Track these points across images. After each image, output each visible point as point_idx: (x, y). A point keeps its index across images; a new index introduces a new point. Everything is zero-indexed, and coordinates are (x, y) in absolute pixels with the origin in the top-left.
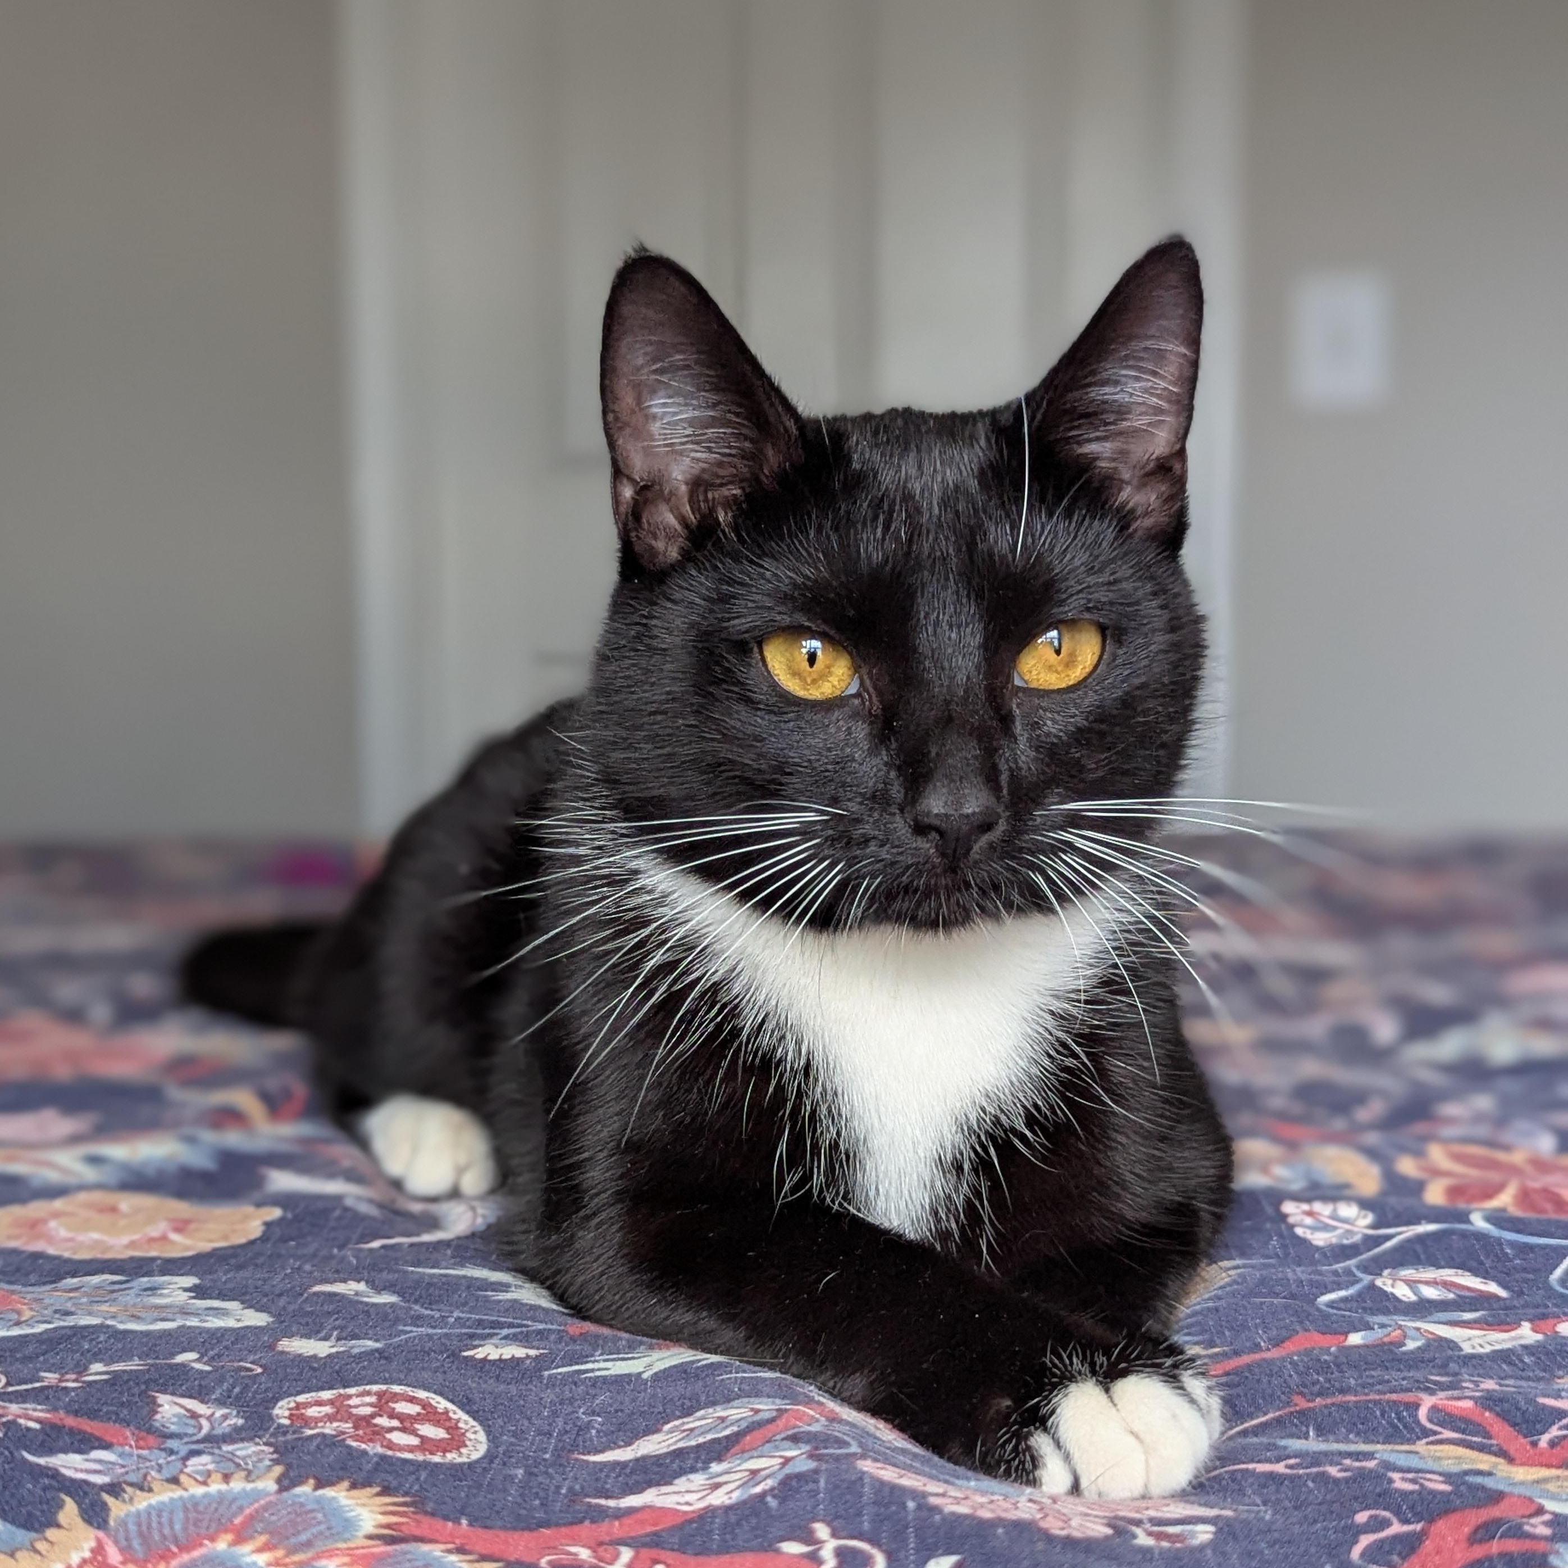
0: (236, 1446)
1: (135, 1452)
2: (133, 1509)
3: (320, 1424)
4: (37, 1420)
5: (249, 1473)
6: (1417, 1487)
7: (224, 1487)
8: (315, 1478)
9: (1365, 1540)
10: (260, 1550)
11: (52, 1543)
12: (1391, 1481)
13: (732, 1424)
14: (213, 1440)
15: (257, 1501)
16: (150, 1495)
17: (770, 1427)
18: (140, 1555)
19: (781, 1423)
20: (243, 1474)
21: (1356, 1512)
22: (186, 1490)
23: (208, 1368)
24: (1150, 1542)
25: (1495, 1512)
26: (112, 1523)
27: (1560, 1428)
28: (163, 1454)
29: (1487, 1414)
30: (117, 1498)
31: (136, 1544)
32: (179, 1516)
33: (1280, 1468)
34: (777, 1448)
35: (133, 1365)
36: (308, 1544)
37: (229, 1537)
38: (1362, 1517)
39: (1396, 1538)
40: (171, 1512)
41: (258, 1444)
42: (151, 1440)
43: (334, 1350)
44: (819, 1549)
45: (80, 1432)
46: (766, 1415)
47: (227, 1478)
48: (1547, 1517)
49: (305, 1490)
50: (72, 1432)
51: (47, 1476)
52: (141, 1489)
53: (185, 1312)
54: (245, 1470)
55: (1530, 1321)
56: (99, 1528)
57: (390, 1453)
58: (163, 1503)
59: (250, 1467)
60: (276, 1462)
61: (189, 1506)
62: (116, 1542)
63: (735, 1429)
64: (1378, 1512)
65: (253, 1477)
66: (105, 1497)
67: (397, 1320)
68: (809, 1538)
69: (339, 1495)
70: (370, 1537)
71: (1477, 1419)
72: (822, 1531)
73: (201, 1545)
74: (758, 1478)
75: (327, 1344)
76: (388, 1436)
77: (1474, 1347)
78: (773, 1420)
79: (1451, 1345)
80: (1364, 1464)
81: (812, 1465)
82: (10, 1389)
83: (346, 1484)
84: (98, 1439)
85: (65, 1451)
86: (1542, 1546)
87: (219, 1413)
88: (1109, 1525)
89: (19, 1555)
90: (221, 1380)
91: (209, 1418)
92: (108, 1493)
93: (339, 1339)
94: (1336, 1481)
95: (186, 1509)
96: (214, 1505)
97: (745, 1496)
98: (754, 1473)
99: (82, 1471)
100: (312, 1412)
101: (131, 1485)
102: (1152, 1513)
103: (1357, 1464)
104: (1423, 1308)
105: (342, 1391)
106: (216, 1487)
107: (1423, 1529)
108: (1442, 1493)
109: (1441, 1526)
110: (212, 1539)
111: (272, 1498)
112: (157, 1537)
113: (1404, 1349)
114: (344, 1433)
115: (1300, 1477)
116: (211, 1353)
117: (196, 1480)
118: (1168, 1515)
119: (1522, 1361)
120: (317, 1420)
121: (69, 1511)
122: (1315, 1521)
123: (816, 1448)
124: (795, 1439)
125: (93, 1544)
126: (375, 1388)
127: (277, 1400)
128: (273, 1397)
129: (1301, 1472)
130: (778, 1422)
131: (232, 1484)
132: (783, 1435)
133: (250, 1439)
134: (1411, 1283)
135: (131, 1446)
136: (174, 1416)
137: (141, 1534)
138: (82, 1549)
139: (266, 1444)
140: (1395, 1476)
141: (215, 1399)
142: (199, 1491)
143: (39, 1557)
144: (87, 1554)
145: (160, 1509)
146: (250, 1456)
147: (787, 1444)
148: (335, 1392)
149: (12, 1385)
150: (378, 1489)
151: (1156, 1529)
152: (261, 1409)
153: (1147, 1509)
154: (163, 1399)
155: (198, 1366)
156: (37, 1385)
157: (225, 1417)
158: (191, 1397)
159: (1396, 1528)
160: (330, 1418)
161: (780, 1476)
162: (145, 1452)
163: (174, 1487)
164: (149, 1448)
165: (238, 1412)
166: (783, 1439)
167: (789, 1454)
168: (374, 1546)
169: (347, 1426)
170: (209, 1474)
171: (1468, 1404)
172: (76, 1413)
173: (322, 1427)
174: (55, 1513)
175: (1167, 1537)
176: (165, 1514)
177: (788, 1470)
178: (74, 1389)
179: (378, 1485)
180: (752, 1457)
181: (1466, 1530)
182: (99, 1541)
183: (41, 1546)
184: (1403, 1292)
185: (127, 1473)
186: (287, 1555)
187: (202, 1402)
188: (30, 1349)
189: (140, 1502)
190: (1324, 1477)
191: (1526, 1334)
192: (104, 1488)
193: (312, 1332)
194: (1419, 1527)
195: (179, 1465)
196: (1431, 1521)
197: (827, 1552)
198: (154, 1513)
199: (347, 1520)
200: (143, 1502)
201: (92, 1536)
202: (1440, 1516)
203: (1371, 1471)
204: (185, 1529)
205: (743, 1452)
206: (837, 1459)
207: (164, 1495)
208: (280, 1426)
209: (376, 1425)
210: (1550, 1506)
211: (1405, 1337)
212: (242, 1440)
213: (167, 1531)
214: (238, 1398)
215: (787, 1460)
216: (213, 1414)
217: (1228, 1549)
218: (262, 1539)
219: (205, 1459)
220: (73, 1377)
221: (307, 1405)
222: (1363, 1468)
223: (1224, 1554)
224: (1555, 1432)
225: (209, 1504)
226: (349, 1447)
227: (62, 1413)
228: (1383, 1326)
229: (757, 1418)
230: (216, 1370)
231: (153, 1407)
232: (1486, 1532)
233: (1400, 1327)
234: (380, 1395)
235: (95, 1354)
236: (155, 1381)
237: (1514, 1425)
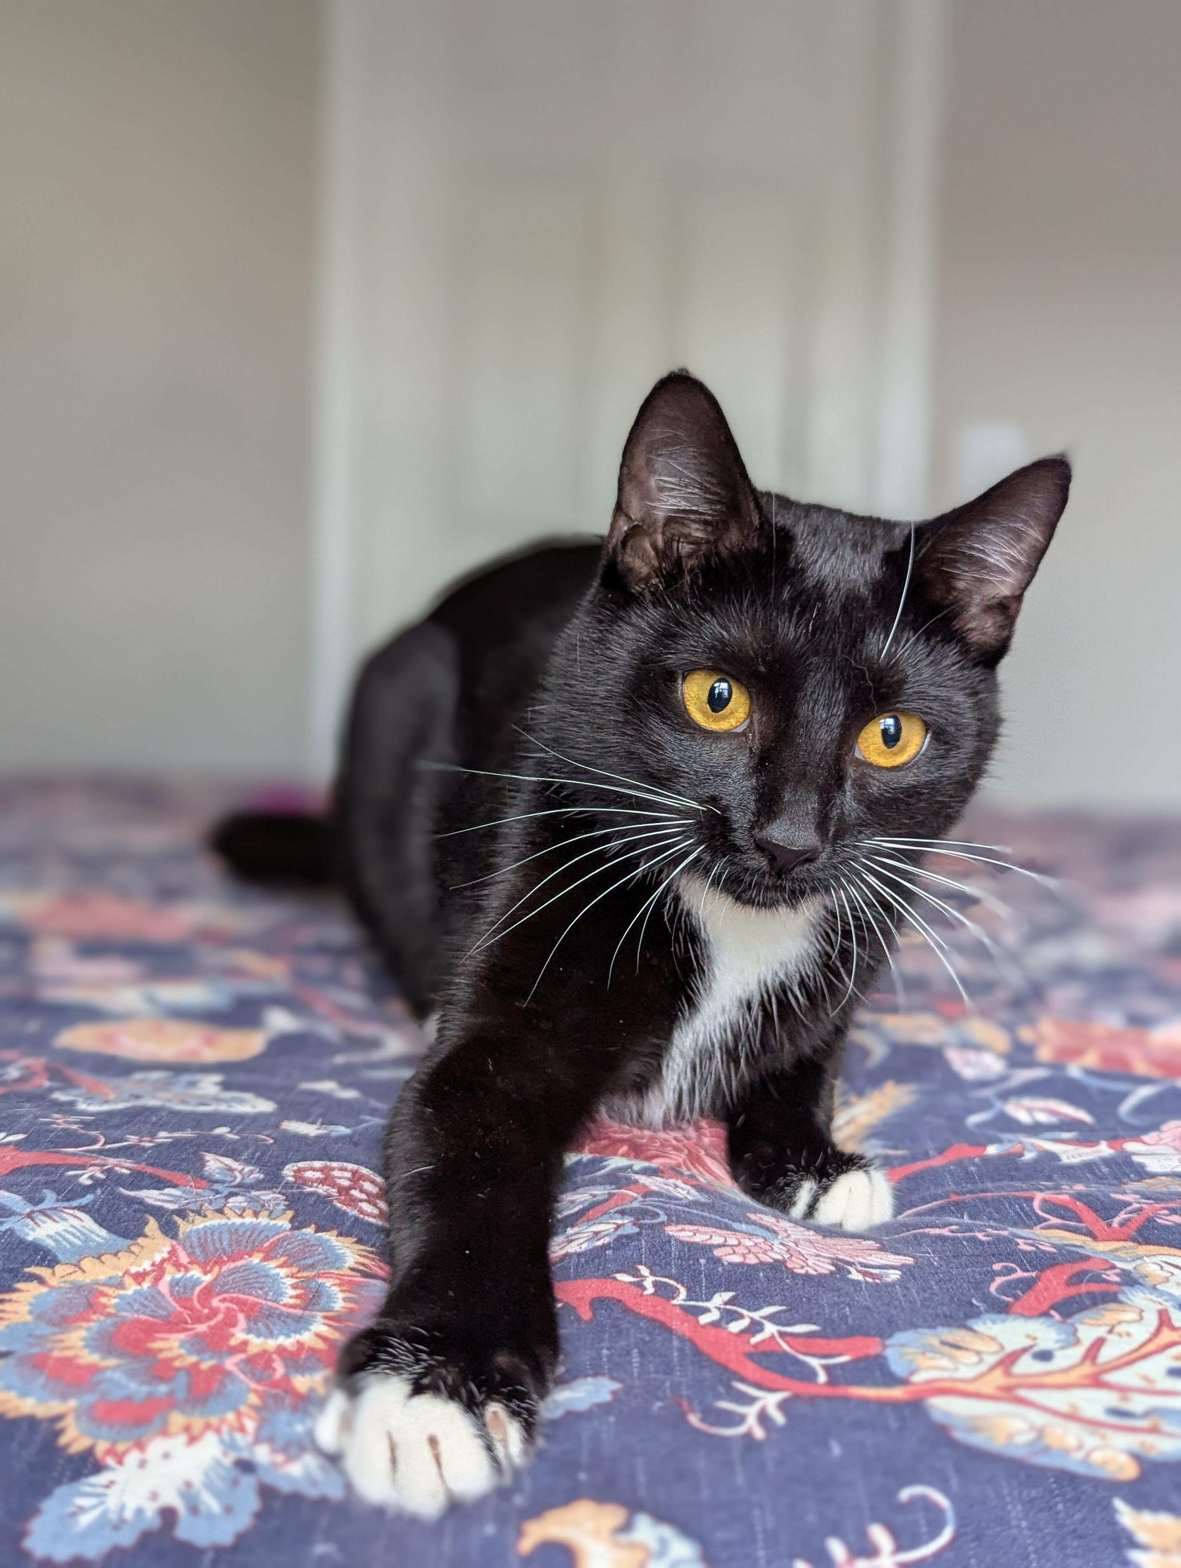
0: (260, 1192)
1: (195, 1190)
2: (195, 1228)
3: (315, 1185)
4: (127, 1168)
5: (271, 1213)
6: (1034, 1248)
7: (254, 1220)
8: (315, 1223)
9: (999, 1280)
10: (281, 1266)
11: (142, 1247)
12: (1018, 1244)
13: (579, 1204)
14: (245, 1187)
15: (278, 1234)
16: (206, 1219)
17: (606, 1204)
18: (201, 1259)
19: (612, 1202)
20: (267, 1213)
21: (993, 1263)
22: (229, 1218)
23: (236, 1137)
24: (860, 1277)
25: (1085, 1266)
26: (181, 1236)
27: (1126, 1214)
28: (212, 1193)
29: (1078, 1203)
30: (184, 1219)
31: (198, 1251)
32: (226, 1236)
33: (945, 1232)
34: (611, 1218)
35: (187, 1134)
36: (312, 1266)
37: (261, 1255)
38: (997, 1267)
39: (1020, 1280)
40: (221, 1233)
41: (274, 1193)
42: (204, 1183)
43: (319, 1132)
44: (642, 1281)
45: (156, 1177)
46: (601, 1198)
47: (256, 1214)
48: (1117, 1271)
49: (310, 1230)
50: (151, 1176)
51: (137, 1203)
52: (200, 1214)
53: (218, 1100)
54: (267, 1210)
55: (1107, 1140)
56: (172, 1238)
57: (361, 1216)
58: (214, 1226)
59: (271, 1208)
60: (288, 1207)
61: (233, 1230)
62: (184, 1248)
63: (581, 1206)
64: (1008, 1264)
65: (273, 1216)
66: (176, 1218)
67: (360, 1112)
68: (636, 1273)
69: (331, 1237)
70: (352, 1269)
71: (1071, 1206)
72: (644, 1271)
73: (242, 1258)
74: (599, 1236)
75: (315, 1126)
76: (360, 1204)
77: (1068, 1158)
78: (606, 1201)
79: (1054, 1157)
80: (1000, 1232)
81: (636, 1230)
82: (108, 1146)
83: (335, 1232)
84: (169, 1181)
85: (148, 1188)
86: (1115, 1288)
87: (247, 1169)
88: (833, 1265)
89: (120, 1254)
90: (247, 1147)
91: (240, 1172)
92: (177, 1215)
93: (322, 1124)
94: (982, 1243)
95: (230, 1233)
96: (248, 1233)
97: (591, 1247)
98: (596, 1233)
99: (159, 1200)
100: (309, 1174)
101: (193, 1211)
102: (861, 1260)
103: (996, 1232)
104: (1036, 1129)
105: (328, 1163)
106: (249, 1220)
107: (1037, 1276)
108: (1050, 1253)
109: (1049, 1273)
110: (250, 1256)
111: (288, 1233)
112: (211, 1248)
113: (1023, 1158)
114: (332, 1196)
115: (958, 1238)
116: (238, 1128)
117: (236, 1213)
118: (871, 1263)
119: (1100, 1171)
120: (313, 1181)
121: (152, 1226)
122: (967, 1267)
123: (638, 1219)
124: (623, 1213)
125: (169, 1249)
126: (350, 1166)
127: (286, 1164)
128: (283, 1162)
129: (959, 1235)
130: (610, 1201)
131: (260, 1220)
132: (616, 1209)
133: (270, 1189)
134: (1030, 1110)
135: (191, 1186)
136: (218, 1168)
137: (201, 1245)
138: (163, 1252)
139: (279, 1193)
140: (1019, 1241)
141: (245, 1159)
142: (238, 1221)
143: (134, 1257)
144: (166, 1255)
145: (213, 1230)
146: (270, 1200)
147: (619, 1216)
148: (323, 1162)
149: (109, 1144)
150: (355, 1239)
151: (864, 1269)
152: (274, 1169)
153: (857, 1256)
154: (209, 1157)
155: (230, 1136)
156: (126, 1143)
157: (251, 1172)
158: (227, 1156)
159: (1020, 1274)
160: (322, 1182)
161: (615, 1236)
162: (200, 1191)
163: (221, 1215)
164: (203, 1189)
165: (260, 1169)
166: (615, 1212)
167: (620, 1222)
168: (356, 1276)
169: (334, 1191)
170: (244, 1210)
171: (1065, 1197)
172: (152, 1165)
173: (317, 1187)
174: (144, 1227)
175: (872, 1275)
176: (216, 1234)
177: (619, 1232)
178: (150, 1148)
179: (356, 1236)
180: (595, 1224)
181: (1065, 1277)
182: (173, 1247)
183: (133, 1248)
184: (1023, 1117)
185: (189, 1203)
186: (299, 1272)
187: (236, 1160)
188: (117, 1120)
189: (199, 1224)
190: (974, 1240)
191: (1104, 1150)
192: (174, 1212)
193: (303, 1117)
194: (1034, 1274)
195: (223, 1201)
196: (1042, 1271)
197: (648, 1283)
198: (209, 1232)
199: (338, 1255)
200: (201, 1224)
201: (169, 1243)
202: (1048, 1267)
203: (1004, 1237)
204: (230, 1245)
205: (588, 1221)
206: (652, 1227)
207: (216, 1221)
208: (287, 1183)
209: (352, 1195)
210: (1119, 1265)
211: (1024, 1149)
212: (265, 1189)
213: (218, 1245)
214: (259, 1159)
215: (618, 1226)
216: (243, 1169)
217: (909, 1286)
218: (283, 1259)
219: (240, 1199)
220: (149, 1139)
221: (305, 1170)
222: (999, 1235)
223: (907, 1288)
224: (1123, 1216)
225: (246, 1231)
226: (335, 1207)
227: (143, 1165)
228: (1010, 1141)
229: (595, 1199)
230: (243, 1139)
231: (203, 1163)
232: (1077, 1278)
233: (1021, 1142)
234: (354, 1173)
235: (161, 1126)
236: (203, 1144)
237: (1096, 1211)
